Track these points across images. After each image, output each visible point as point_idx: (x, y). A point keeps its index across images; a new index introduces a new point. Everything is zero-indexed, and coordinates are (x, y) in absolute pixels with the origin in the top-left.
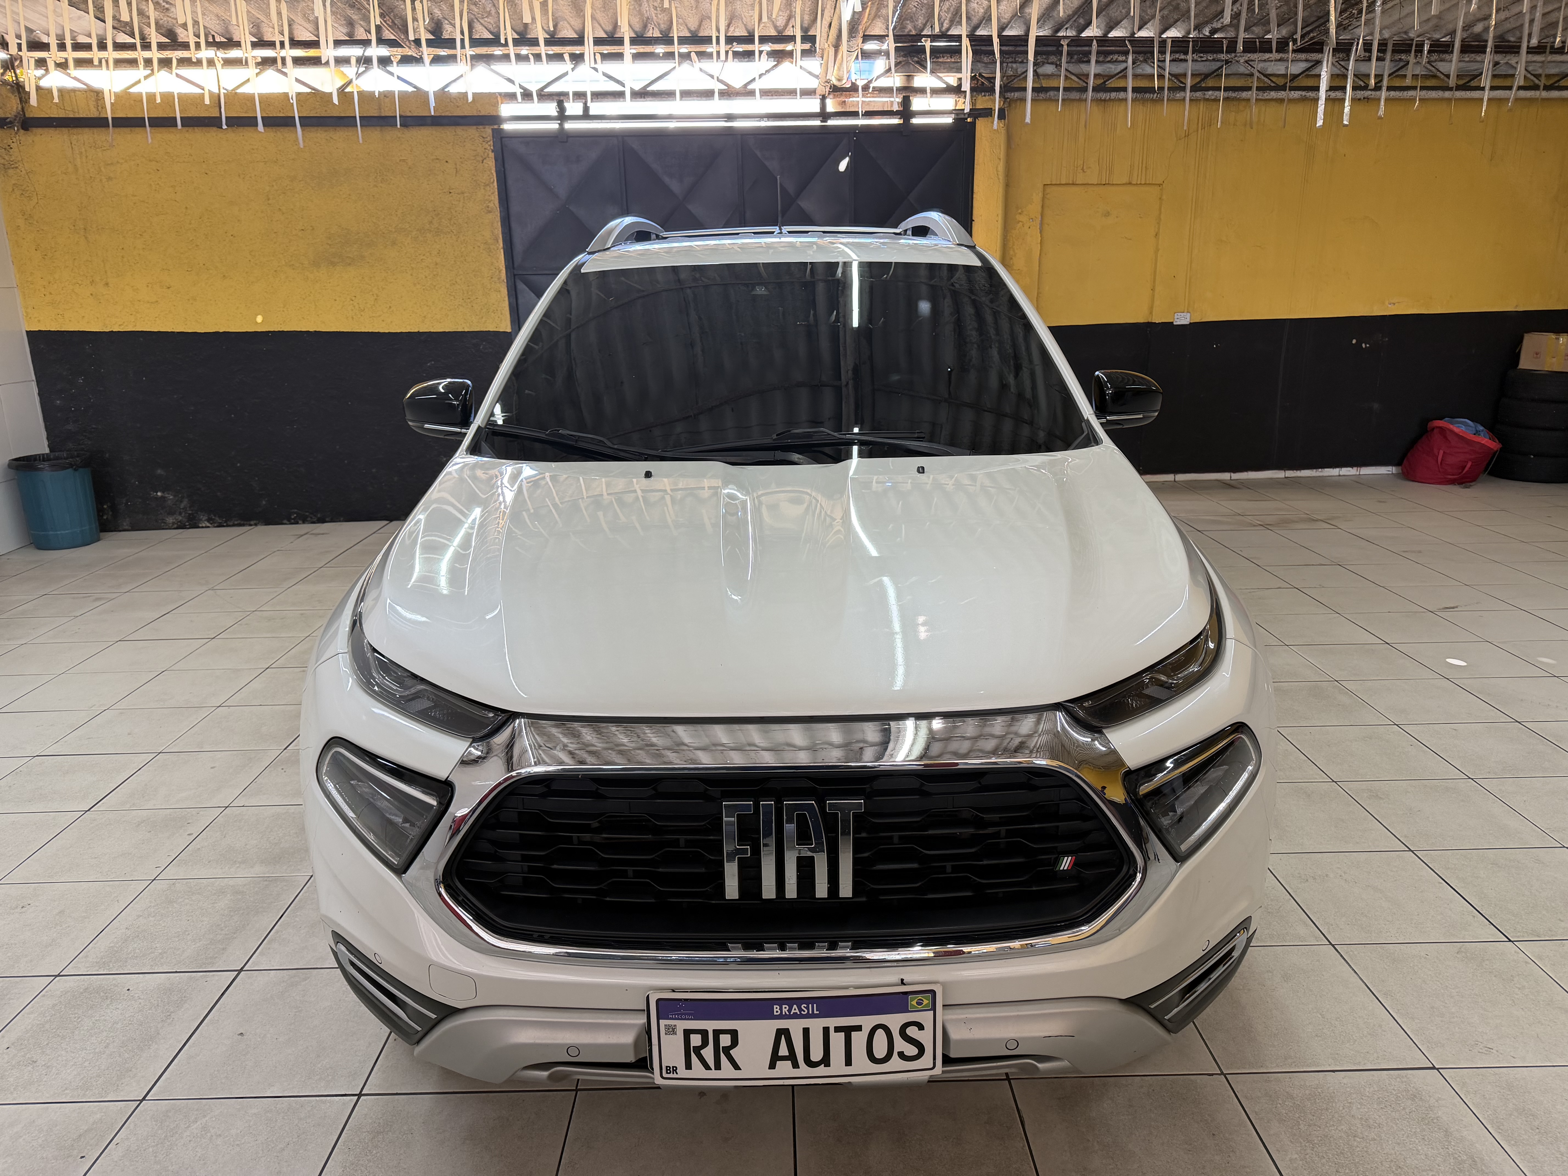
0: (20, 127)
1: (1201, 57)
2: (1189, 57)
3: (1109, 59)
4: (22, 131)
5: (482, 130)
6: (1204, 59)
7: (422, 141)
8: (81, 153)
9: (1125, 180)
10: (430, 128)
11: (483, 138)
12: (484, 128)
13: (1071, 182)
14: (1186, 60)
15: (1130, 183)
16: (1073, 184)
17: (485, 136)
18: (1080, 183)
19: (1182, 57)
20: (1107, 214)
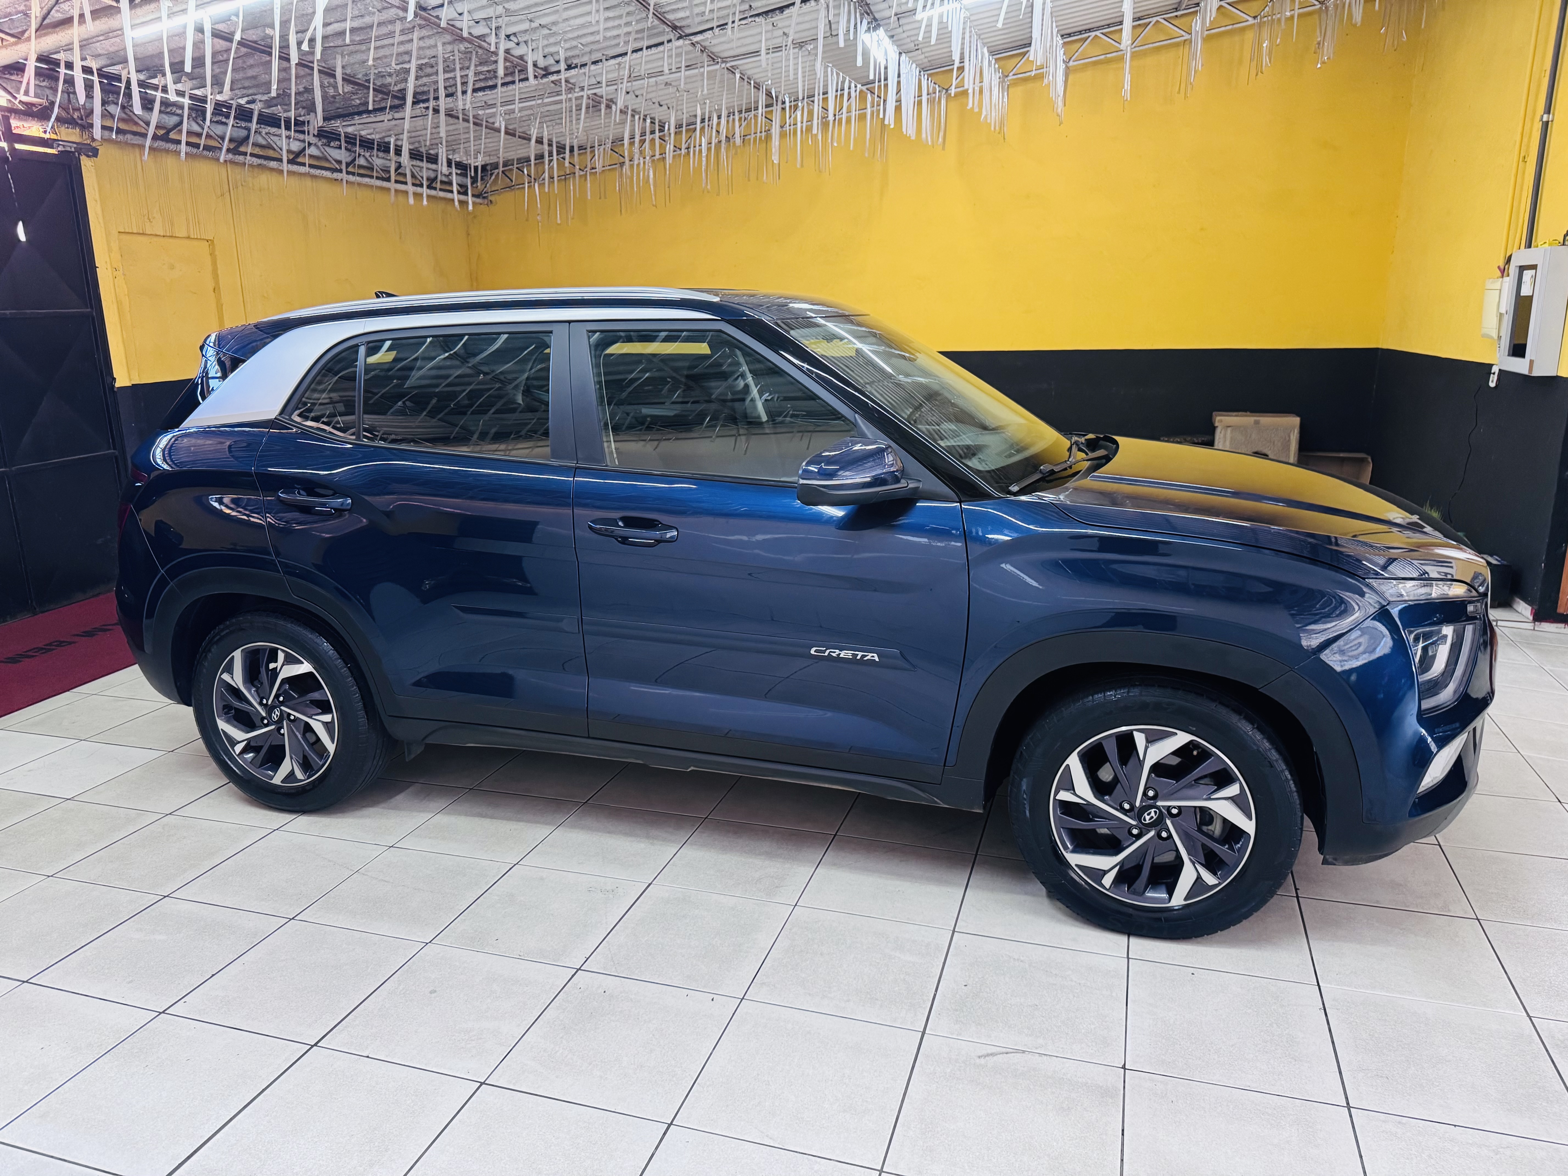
1: (237, 123)
2: (231, 121)
3: (168, 110)
6: (238, 125)
9: (184, 234)
13: (141, 232)
14: (226, 124)
15: (188, 238)
16: (143, 234)
18: (150, 233)
19: (224, 120)
20: (172, 267)
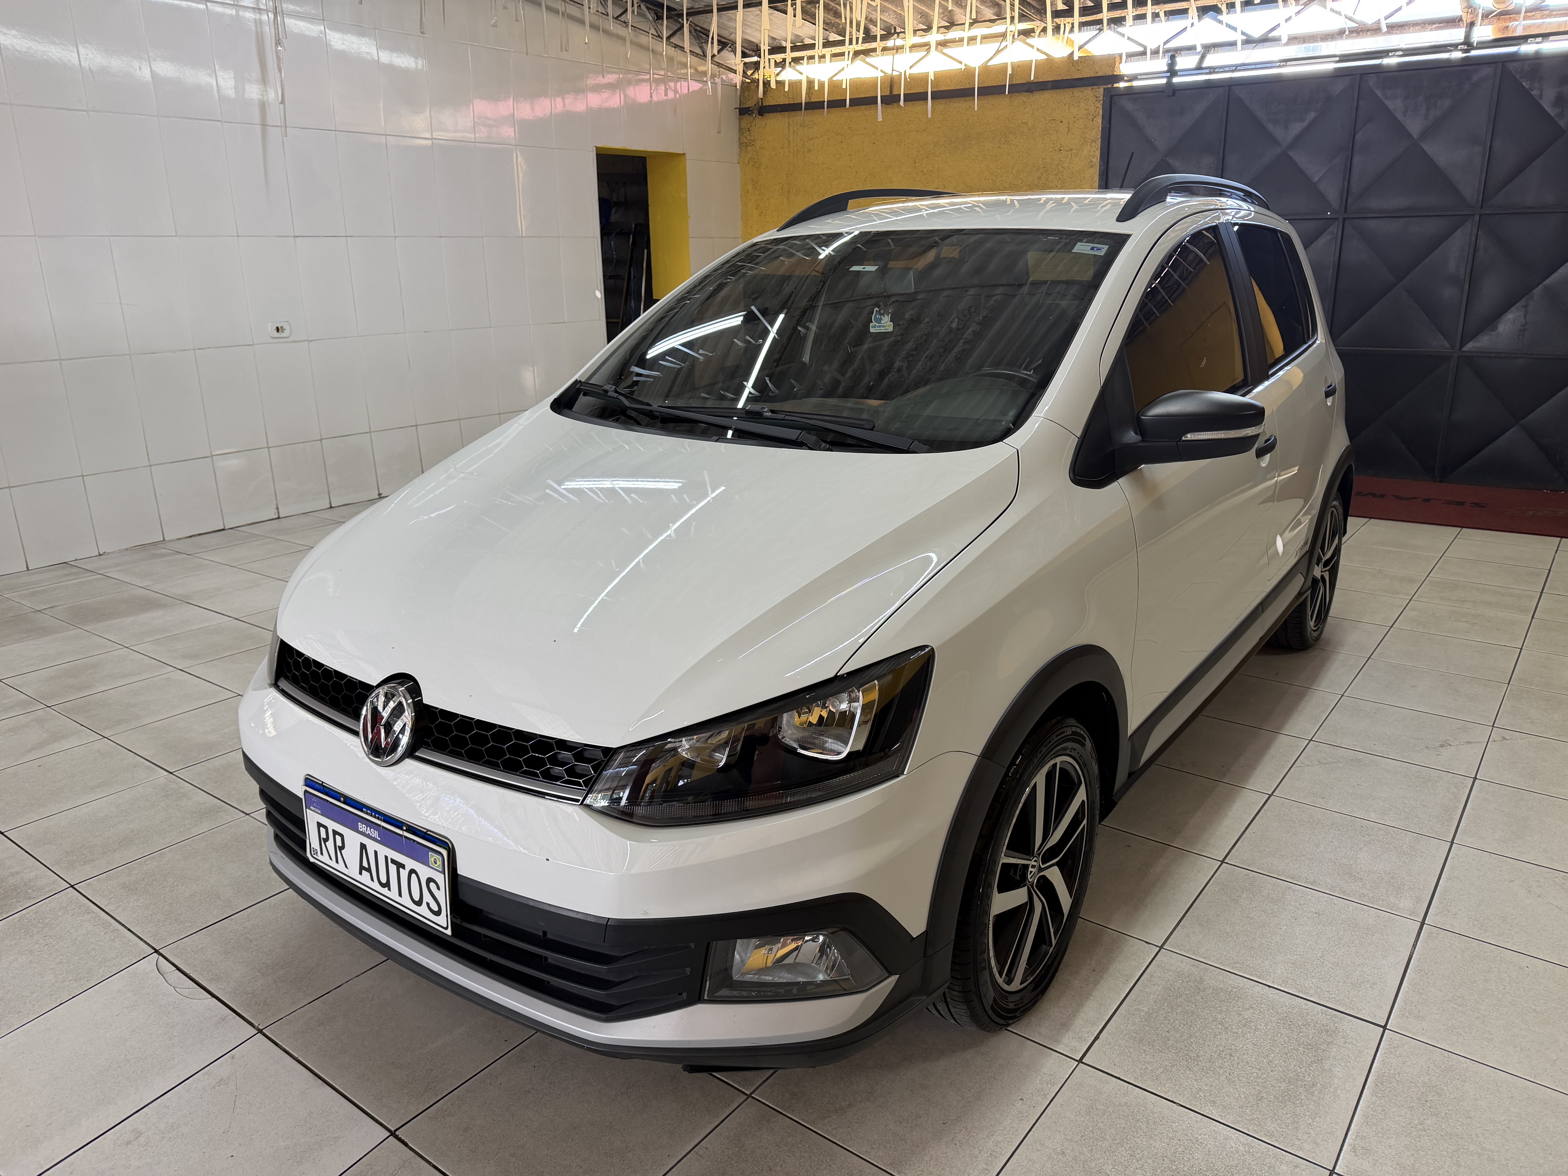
0: (757, 114)
4: (758, 116)
5: (1097, 90)
7: (1043, 104)
8: (794, 131)
10: (1052, 91)
11: (1097, 97)
12: (1099, 88)
17: (1098, 96)
